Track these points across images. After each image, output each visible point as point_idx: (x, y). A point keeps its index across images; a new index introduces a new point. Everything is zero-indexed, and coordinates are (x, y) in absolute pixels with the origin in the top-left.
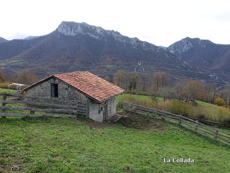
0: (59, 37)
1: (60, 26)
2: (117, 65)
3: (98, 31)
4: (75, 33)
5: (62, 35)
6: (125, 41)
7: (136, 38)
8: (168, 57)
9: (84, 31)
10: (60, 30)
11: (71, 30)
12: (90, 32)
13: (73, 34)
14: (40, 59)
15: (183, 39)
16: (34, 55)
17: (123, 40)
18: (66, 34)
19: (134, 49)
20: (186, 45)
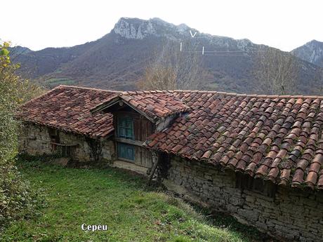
0: (117, 41)
1: (117, 26)
2: (226, 84)
3: (181, 30)
4: (143, 34)
5: (122, 39)
6: (227, 44)
7: (246, 40)
8: (306, 69)
9: (158, 32)
10: (117, 31)
11: (137, 31)
12: (167, 32)
13: (140, 36)
14: (92, 77)
15: (308, 44)
16: (81, 70)
17: (224, 43)
18: (128, 37)
19: (244, 58)
20: (314, 52)
